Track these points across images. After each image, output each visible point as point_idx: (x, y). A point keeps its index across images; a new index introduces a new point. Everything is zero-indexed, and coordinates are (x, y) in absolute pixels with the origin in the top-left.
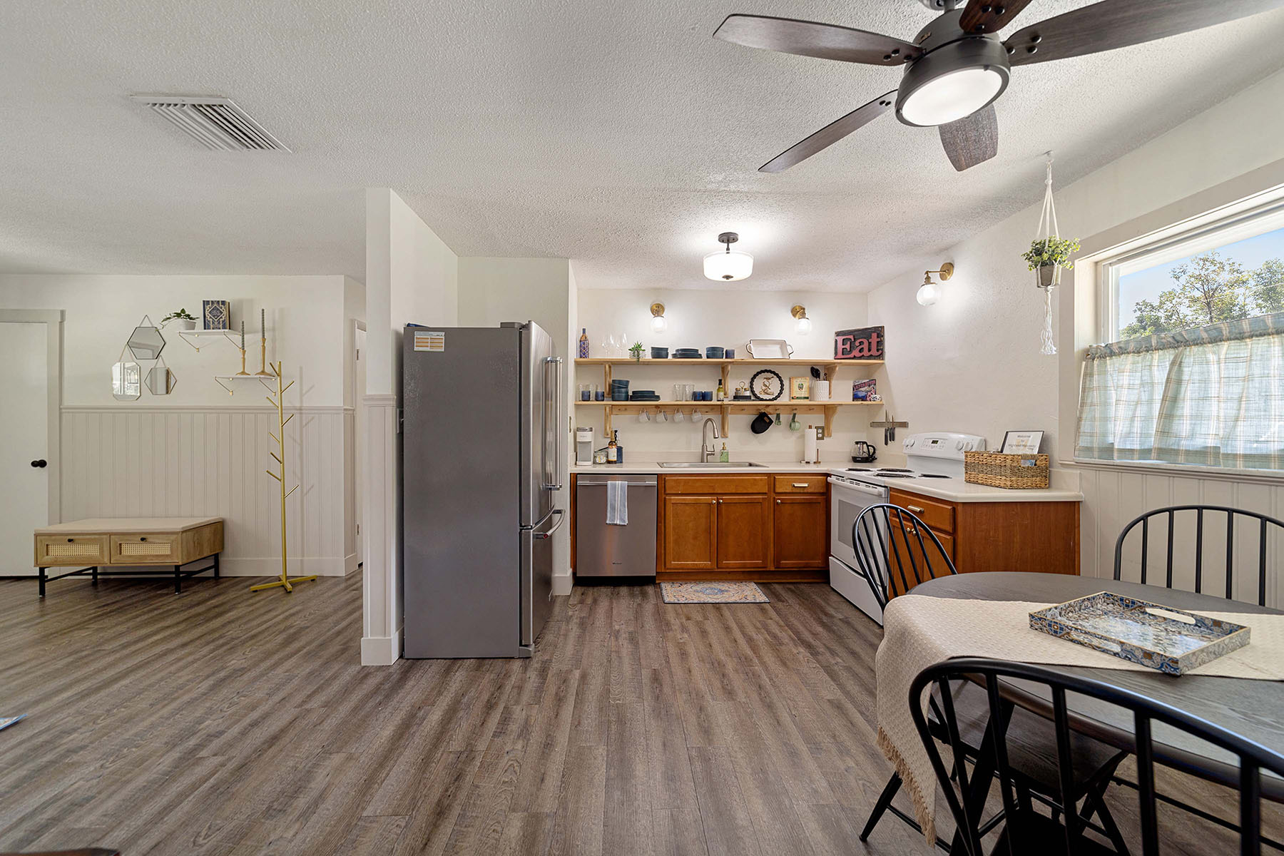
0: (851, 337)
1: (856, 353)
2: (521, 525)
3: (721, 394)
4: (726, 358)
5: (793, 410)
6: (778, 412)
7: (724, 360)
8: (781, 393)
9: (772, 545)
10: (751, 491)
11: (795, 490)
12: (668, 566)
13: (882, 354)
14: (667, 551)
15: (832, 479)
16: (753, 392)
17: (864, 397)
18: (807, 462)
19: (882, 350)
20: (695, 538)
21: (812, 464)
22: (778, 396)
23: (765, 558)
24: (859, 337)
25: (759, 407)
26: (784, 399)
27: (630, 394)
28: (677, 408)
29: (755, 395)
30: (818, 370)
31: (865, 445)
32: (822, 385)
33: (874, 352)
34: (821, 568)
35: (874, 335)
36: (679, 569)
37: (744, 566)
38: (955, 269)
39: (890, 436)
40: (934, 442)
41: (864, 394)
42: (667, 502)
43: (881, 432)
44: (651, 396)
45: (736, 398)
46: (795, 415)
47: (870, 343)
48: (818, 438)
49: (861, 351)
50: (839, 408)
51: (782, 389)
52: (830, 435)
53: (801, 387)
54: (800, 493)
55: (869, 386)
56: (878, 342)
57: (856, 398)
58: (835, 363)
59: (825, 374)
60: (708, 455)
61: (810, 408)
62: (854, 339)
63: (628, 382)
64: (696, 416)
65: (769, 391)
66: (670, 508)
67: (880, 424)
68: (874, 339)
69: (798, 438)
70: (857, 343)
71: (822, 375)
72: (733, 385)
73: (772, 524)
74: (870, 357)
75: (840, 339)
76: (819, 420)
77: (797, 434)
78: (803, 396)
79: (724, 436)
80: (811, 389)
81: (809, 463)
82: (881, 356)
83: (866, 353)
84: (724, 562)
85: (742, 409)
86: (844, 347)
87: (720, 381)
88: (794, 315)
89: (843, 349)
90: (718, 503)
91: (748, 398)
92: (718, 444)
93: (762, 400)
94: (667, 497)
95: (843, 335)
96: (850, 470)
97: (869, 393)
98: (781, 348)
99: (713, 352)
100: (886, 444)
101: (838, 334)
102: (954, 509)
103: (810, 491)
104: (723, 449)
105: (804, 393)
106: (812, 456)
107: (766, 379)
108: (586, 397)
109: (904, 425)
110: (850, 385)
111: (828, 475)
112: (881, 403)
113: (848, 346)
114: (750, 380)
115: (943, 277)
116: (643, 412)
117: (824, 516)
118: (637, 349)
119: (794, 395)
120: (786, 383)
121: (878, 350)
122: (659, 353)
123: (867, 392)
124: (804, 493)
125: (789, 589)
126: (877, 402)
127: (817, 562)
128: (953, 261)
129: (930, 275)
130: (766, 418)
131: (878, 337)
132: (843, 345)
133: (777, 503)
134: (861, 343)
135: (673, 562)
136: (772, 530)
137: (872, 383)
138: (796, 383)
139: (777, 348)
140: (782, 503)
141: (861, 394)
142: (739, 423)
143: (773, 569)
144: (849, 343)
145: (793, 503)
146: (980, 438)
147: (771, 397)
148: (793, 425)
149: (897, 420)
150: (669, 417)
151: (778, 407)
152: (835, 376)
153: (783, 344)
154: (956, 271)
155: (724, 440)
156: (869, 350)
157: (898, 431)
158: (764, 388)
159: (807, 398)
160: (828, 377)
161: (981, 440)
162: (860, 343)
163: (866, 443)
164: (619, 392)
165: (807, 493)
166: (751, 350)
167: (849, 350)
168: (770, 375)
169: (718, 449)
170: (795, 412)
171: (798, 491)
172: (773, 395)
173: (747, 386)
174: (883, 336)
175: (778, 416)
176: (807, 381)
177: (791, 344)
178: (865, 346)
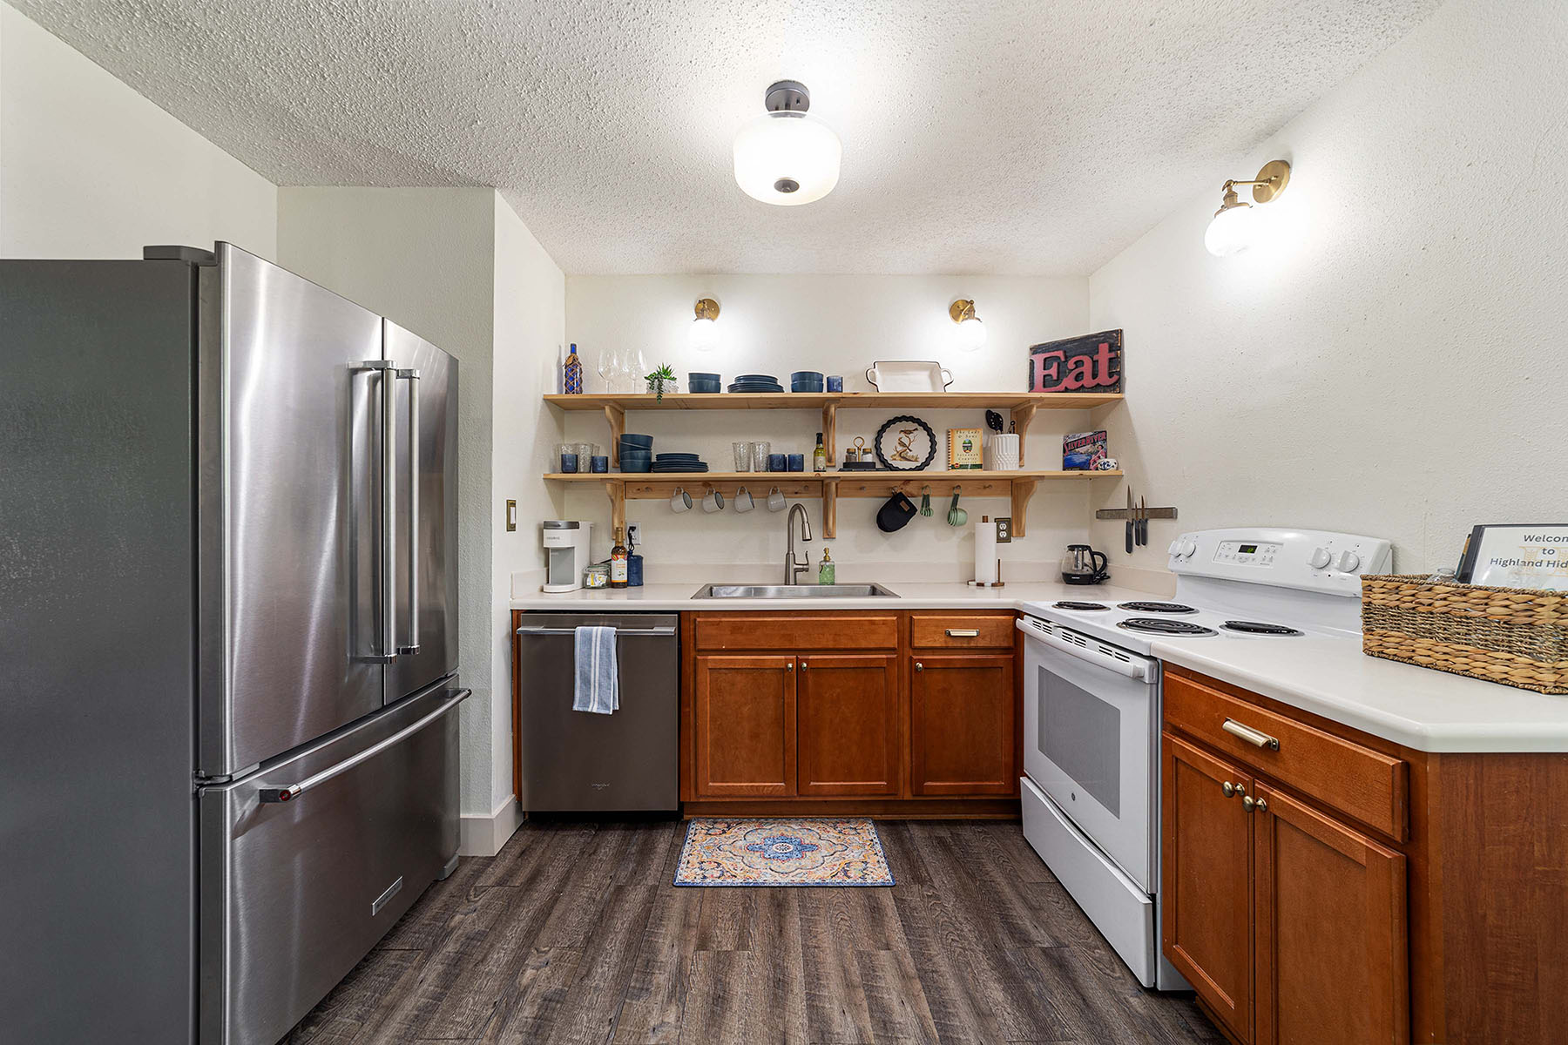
0: (1060, 354)
1: (1068, 381)
2: (197, 776)
3: (822, 460)
4: (828, 391)
5: (954, 489)
6: (926, 492)
7: (825, 394)
8: (931, 457)
9: (907, 751)
10: (864, 645)
11: (951, 644)
12: (702, 791)
13: (1118, 381)
14: (701, 763)
15: (1025, 624)
16: (880, 455)
17: (1085, 463)
18: (978, 585)
19: (1119, 373)
20: (755, 736)
21: (988, 589)
22: (926, 463)
23: (892, 777)
24: (1073, 353)
25: (892, 484)
26: (938, 468)
27: (654, 459)
28: (742, 486)
29: (883, 461)
30: (998, 416)
31: (1087, 553)
32: (1007, 443)
33: (1103, 378)
34: (1005, 795)
35: (1104, 347)
36: (724, 796)
37: (851, 791)
38: (1294, 170)
39: (1137, 536)
40: (1244, 549)
41: (1083, 458)
42: (700, 665)
43: (1120, 527)
44: (692, 463)
45: (848, 466)
46: (956, 498)
47: (1095, 363)
48: (999, 540)
49: (1078, 377)
50: (1038, 485)
51: (933, 450)
52: (1021, 534)
53: (967, 447)
54: (961, 648)
55: (1094, 443)
56: (1110, 359)
57: (1068, 465)
58: (1029, 400)
59: (1013, 423)
60: (796, 571)
61: (986, 486)
62: (1066, 357)
63: (650, 439)
64: (776, 501)
65: (910, 454)
66: (705, 678)
67: (1116, 514)
68: (1104, 355)
69: (964, 539)
70: (1071, 365)
71: (1006, 424)
72: (842, 444)
73: (906, 708)
74: (1097, 388)
75: (1039, 359)
76: (1000, 506)
77: (961, 532)
78: (970, 462)
79: (828, 535)
80: (986, 451)
81: (982, 585)
82: (1117, 385)
83: (1088, 381)
84: (812, 783)
85: (859, 487)
86: (1047, 372)
87: (819, 436)
88: (955, 318)
89: (1045, 376)
90: (799, 667)
91: (870, 466)
92: (815, 550)
93: (897, 469)
94: (699, 657)
95: (1044, 352)
96: (1060, 605)
97: (1094, 457)
98: (931, 377)
99: (804, 380)
100: (1129, 549)
101: (1035, 350)
102: (1407, 768)
103: (981, 644)
104: (825, 561)
105: (974, 457)
106: (987, 573)
107: (905, 432)
108: (569, 464)
109: (1169, 514)
110: (1059, 441)
111: (1017, 614)
112: (1118, 473)
113: (1053, 371)
114: (874, 436)
115: (1261, 195)
116: (679, 492)
117: (1010, 694)
118: (660, 377)
119: (957, 460)
120: (941, 440)
121: (1111, 375)
122: (702, 382)
123: (1090, 454)
124: (970, 649)
125: (941, 841)
126: (1111, 471)
127: (997, 784)
128: (1290, 154)
129: (1235, 188)
130: (903, 504)
131: (1110, 351)
132: (1044, 369)
133: (916, 668)
134: (1078, 364)
135: (711, 784)
136: (907, 718)
137: (1100, 437)
138: (959, 440)
139: (923, 377)
140: (925, 668)
141: (1078, 459)
142: (855, 512)
143: (908, 796)
144: (1055, 365)
145: (947, 667)
146: (1378, 541)
147: (913, 465)
148: (952, 515)
149: (1152, 504)
150: (727, 502)
151: (926, 483)
152: (1031, 425)
153: (934, 369)
154: (1297, 177)
155: (827, 544)
156: (1095, 376)
157: (1154, 526)
158: (900, 449)
159: (979, 466)
160: (1018, 427)
161: (1383, 546)
162: (1075, 363)
163: (1088, 548)
164: (632, 457)
165: (976, 648)
166: (875, 379)
167: (1055, 378)
168: (910, 426)
169: (816, 560)
170: (956, 492)
171: (958, 644)
172: (916, 461)
173: (869, 443)
174: (1120, 348)
175: (926, 500)
176: (978, 438)
177: (947, 368)
178: (1087, 368)
